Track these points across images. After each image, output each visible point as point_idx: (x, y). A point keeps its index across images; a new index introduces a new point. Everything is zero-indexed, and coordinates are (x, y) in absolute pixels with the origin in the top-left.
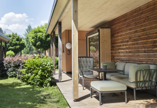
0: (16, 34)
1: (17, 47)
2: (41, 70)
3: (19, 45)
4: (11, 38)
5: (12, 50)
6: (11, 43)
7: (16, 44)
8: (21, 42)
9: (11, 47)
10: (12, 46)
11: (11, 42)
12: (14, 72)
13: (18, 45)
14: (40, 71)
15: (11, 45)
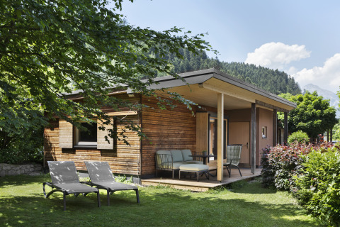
0: (315, 94)
1: (315, 123)
2: (333, 183)
3: (321, 117)
4: (302, 104)
5: (304, 129)
6: (302, 114)
7: (314, 117)
8: (325, 112)
9: (301, 124)
10: (305, 122)
11: (302, 112)
12: (286, 180)
13: (317, 118)
14: (331, 185)
15: (303, 117)
